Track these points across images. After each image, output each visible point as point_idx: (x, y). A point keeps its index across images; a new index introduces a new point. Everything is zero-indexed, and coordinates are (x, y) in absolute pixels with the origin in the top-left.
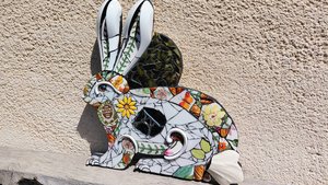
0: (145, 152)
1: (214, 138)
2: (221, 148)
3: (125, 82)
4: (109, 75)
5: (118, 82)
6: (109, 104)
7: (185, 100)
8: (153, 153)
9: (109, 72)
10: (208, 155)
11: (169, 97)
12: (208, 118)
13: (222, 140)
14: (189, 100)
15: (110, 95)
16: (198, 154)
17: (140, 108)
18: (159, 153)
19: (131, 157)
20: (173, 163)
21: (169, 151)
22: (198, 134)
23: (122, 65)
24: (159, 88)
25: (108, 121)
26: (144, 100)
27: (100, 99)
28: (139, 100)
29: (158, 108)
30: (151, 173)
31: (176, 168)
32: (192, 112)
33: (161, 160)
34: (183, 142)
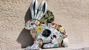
0: (46, 42)
1: (62, 35)
2: (64, 38)
3: (39, 22)
4: (34, 20)
5: (37, 22)
6: (34, 29)
7: (55, 26)
8: (48, 42)
9: (34, 19)
10: (61, 40)
11: (52, 26)
12: (61, 30)
13: (64, 36)
14: (56, 26)
15: (34, 26)
16: (59, 40)
17: (44, 29)
18: (50, 42)
19: (42, 45)
20: (53, 44)
21: (52, 40)
22: (59, 35)
23: (39, 17)
24: (49, 24)
25: (34, 34)
26: (45, 27)
27: (31, 28)
28: (43, 27)
29: (49, 29)
30: (47, 48)
31: (54, 45)
32: (57, 30)
33: (50, 44)
34: (56, 37)
